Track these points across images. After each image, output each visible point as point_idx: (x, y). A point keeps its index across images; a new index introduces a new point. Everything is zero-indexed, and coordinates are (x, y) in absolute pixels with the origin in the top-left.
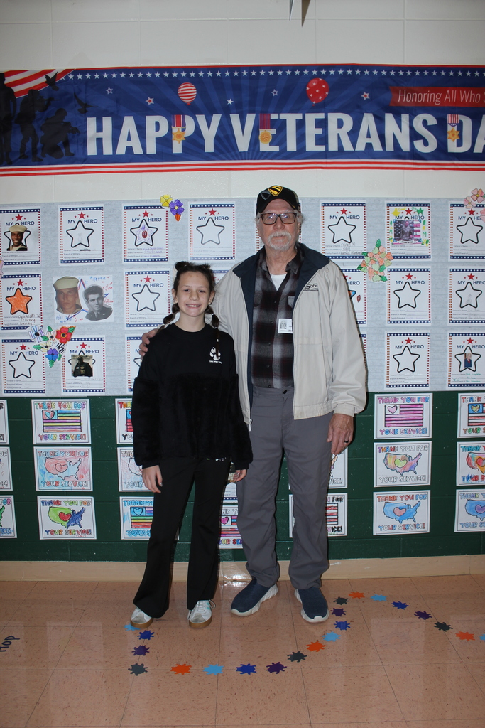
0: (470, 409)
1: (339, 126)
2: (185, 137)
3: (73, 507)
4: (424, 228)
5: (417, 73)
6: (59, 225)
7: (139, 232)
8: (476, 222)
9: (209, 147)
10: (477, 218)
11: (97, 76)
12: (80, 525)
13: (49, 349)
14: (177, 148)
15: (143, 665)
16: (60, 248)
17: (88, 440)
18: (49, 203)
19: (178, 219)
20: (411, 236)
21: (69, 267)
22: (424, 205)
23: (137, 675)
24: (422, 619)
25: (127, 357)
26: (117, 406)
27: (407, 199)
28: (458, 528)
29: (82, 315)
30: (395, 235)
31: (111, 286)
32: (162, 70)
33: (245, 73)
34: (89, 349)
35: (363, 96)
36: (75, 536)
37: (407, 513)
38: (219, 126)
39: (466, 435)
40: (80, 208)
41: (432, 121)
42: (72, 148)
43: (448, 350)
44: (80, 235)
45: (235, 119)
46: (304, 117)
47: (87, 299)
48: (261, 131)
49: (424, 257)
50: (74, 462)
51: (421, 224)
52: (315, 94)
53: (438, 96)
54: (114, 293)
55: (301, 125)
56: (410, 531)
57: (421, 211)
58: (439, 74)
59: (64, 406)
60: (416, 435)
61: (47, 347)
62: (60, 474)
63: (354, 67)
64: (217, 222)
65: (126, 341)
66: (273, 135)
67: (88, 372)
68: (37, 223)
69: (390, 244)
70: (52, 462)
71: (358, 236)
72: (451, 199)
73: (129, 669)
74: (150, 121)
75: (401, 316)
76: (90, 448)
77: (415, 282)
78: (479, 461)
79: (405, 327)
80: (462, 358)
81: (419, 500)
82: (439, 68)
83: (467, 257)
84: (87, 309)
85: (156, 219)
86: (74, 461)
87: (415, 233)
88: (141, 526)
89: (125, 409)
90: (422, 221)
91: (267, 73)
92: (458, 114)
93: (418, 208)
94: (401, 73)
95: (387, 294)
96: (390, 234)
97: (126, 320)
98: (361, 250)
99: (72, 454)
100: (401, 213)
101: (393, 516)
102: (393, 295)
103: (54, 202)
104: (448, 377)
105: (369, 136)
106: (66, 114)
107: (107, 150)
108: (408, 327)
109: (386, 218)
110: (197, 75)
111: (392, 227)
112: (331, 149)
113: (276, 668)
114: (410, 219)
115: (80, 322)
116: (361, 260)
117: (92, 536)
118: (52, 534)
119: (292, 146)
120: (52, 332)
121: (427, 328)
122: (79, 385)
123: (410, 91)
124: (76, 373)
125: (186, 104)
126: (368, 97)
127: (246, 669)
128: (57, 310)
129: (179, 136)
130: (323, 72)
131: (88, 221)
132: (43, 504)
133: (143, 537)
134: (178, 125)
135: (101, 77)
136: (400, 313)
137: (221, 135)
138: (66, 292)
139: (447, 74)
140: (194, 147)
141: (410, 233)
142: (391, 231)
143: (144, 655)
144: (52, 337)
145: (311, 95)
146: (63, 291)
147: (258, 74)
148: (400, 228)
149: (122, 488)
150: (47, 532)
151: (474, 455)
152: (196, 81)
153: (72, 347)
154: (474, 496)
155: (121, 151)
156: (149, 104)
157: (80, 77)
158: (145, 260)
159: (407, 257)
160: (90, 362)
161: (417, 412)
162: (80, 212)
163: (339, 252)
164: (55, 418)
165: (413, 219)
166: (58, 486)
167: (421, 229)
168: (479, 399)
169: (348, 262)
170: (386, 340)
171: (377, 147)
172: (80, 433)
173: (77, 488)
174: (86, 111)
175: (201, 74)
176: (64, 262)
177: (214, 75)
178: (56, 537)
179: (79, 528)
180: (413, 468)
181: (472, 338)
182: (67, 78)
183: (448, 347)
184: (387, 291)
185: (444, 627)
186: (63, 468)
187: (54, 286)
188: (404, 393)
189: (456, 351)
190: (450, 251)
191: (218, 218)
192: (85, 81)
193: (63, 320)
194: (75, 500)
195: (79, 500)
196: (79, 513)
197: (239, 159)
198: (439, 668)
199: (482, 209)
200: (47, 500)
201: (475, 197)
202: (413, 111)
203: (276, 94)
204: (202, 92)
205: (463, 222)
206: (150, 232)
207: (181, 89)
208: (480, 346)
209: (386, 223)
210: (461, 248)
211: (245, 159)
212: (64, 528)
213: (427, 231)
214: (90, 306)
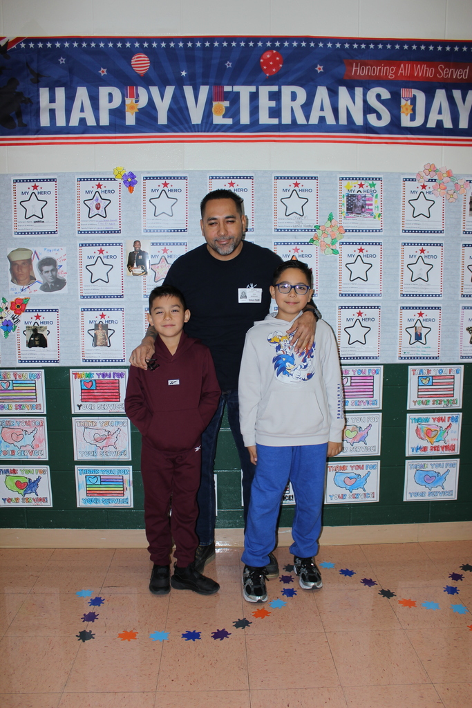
0: (420, 381)
1: (292, 98)
2: (138, 109)
3: (29, 476)
4: (376, 202)
5: (372, 46)
6: (13, 197)
7: (92, 204)
8: (428, 196)
9: (163, 119)
10: (429, 193)
11: (49, 45)
12: (36, 493)
13: (3, 320)
14: (130, 120)
15: (91, 631)
16: (13, 220)
17: (44, 410)
18: (3, 175)
19: (131, 191)
20: (363, 210)
21: (23, 238)
22: (376, 178)
23: (84, 642)
24: (367, 586)
25: (81, 328)
26: (72, 377)
27: (360, 173)
28: (407, 498)
29: (36, 286)
30: (347, 208)
31: (65, 257)
32: (115, 40)
33: (198, 44)
34: (44, 320)
35: (317, 69)
36: (32, 504)
37: (356, 482)
38: (172, 98)
39: (415, 407)
40: (33, 180)
41: (386, 95)
42: (26, 119)
43: (399, 323)
44: (33, 206)
45: (188, 91)
46: (257, 89)
47: (41, 270)
48: (215, 104)
49: (376, 231)
50: (29, 432)
51: (374, 198)
52: (270, 67)
53: (392, 69)
54: (68, 264)
55: (254, 97)
56: (361, 500)
58: (393, 47)
59: (20, 376)
60: (366, 406)
61: (2, 318)
62: (16, 444)
63: (308, 39)
64: (170, 194)
65: (80, 313)
66: (226, 108)
67: (43, 343)
69: (343, 217)
70: (7, 432)
71: (310, 209)
72: (403, 174)
73: (77, 636)
74: (104, 92)
75: (353, 289)
76: (45, 418)
77: (367, 256)
78: (428, 432)
79: (356, 300)
80: (412, 331)
81: (368, 470)
82: (393, 42)
83: (418, 231)
84: (41, 280)
85: (109, 191)
86: (30, 430)
87: (367, 207)
88: (96, 495)
89: (80, 380)
90: (375, 195)
91: (221, 45)
92: (411, 88)
93: (371, 182)
95: (339, 267)
96: (343, 207)
97: (79, 291)
98: (313, 223)
99: (28, 423)
100: (353, 186)
101: (343, 485)
102: (344, 269)
103: (7, 173)
104: (398, 350)
105: (322, 109)
106: (18, 84)
107: (61, 121)
108: (359, 300)
109: (339, 192)
110: (150, 46)
111: (344, 201)
112: (284, 122)
113: (220, 635)
114: (363, 193)
115: (34, 294)
116: (314, 233)
117: (48, 504)
118: (9, 502)
119: (245, 119)
120: (7, 304)
121: (378, 301)
122: (34, 356)
123: (364, 64)
124: (30, 344)
125: (139, 75)
126: (322, 70)
127: (192, 636)
128: (12, 281)
129: (132, 108)
130: (277, 44)
131: (41, 193)
133: (99, 505)
134: (132, 96)
135: (54, 46)
136: (352, 286)
137: (175, 107)
138: (20, 263)
139: (401, 48)
140: (147, 118)
141: (363, 207)
142: (343, 204)
143: (93, 621)
144: (7, 308)
146: (18, 263)
147: (212, 45)
148: (352, 202)
149: (78, 457)
150: (4, 500)
151: (424, 427)
152: (149, 52)
153: (24, 317)
154: (423, 466)
155: (74, 122)
156: (102, 74)
157: (32, 45)
158: (98, 231)
159: (359, 230)
160: (45, 333)
161: (368, 384)
162: (33, 184)
163: (292, 225)
164: (11, 388)
165: (365, 193)
166: (14, 455)
167: (373, 202)
168: (429, 371)
169: (300, 235)
170: (337, 313)
171: (330, 120)
172: (35, 403)
173: (33, 457)
174: (38, 81)
175: (155, 45)
176: (18, 233)
177: (168, 46)
178: (13, 505)
179: (35, 496)
180: (363, 439)
181: (423, 311)
182: (19, 46)
183: (399, 321)
184: (338, 264)
185: (387, 594)
186: (19, 437)
187: (9, 257)
188: (354, 365)
189: (406, 324)
190: (402, 225)
191: (171, 191)
192: (37, 50)
193: (17, 292)
194: (31, 469)
195: (35, 469)
196: (35, 481)
197: (192, 132)
198: (379, 634)
199: (434, 183)
200: (4, 469)
201: (427, 172)
202: (367, 85)
203: (230, 66)
204: (155, 63)
205: (415, 196)
206: (103, 204)
207: (134, 60)
208: (430, 320)
209: (339, 197)
210: (412, 222)
211: (198, 132)
212: (21, 497)
213: (380, 205)
214: (44, 278)
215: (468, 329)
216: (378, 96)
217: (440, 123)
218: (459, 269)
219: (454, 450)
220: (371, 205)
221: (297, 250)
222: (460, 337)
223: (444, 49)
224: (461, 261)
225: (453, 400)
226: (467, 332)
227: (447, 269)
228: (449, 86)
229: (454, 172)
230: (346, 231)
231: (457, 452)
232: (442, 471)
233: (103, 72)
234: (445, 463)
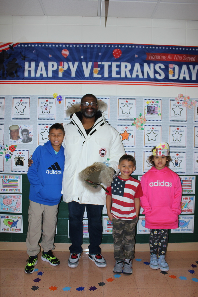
1: (125, 68)
2: (64, 71)
3: (14, 219)
4: (159, 109)
5: (157, 48)
6: (12, 104)
7: (44, 108)
8: (180, 107)
9: (73, 75)
10: (180, 105)
11: (29, 46)
12: (16, 226)
13: (6, 154)
14: (60, 75)
15: (37, 286)
16: (12, 113)
17: (21, 192)
18: (9, 95)
19: (60, 103)
20: (154, 112)
21: (15, 121)
22: (159, 99)
23: (34, 291)
27: (152, 97)
28: (172, 232)
29: (20, 140)
30: (148, 112)
31: (32, 129)
32: (55, 44)
33: (88, 46)
34: (23, 154)
35: (135, 56)
36: (14, 231)
38: (78, 67)
41: (163, 66)
42: (19, 74)
44: (20, 108)
45: (84, 64)
46: (111, 64)
47: (22, 134)
48: (94, 69)
49: (159, 120)
51: (158, 107)
52: (116, 55)
53: (165, 57)
54: (33, 132)
55: (110, 67)
57: (158, 102)
58: (165, 48)
59: (12, 177)
61: (5, 153)
62: (9, 205)
63: (132, 45)
66: (99, 71)
67: (22, 164)
68: (3, 103)
69: (145, 115)
70: (6, 200)
71: (132, 112)
72: (170, 98)
73: (31, 288)
74: (50, 64)
75: (149, 144)
76: (21, 195)
77: (155, 131)
80: (174, 162)
82: (165, 46)
83: (176, 121)
84: (22, 138)
85: (51, 103)
86: (15, 200)
87: (155, 111)
90: (158, 106)
91: (97, 46)
92: (173, 64)
93: (157, 101)
94: (151, 48)
95: (144, 135)
96: (145, 111)
97: (38, 143)
98: (133, 117)
99: (14, 197)
100: (150, 103)
102: (146, 136)
103: (10, 95)
105: (137, 72)
106: (17, 60)
107: (33, 75)
109: (144, 104)
110: (69, 46)
111: (146, 108)
112: (122, 77)
113: (93, 289)
115: (19, 143)
116: (133, 121)
117: (21, 231)
118: (5, 230)
119: (106, 75)
120: (8, 147)
122: (18, 169)
123: (154, 55)
124: (17, 164)
125: (64, 58)
126: (137, 57)
127: (81, 289)
128: (10, 138)
129: (61, 70)
130: (120, 46)
131: (24, 103)
132: (1, 217)
134: (61, 65)
135: (31, 46)
137: (78, 70)
138: (14, 131)
139: (169, 49)
140: (67, 74)
141: (154, 111)
143: (38, 282)
144: (8, 149)
145: (115, 55)
147: (94, 46)
148: (149, 109)
150: (3, 229)
152: (69, 49)
153: (15, 153)
155: (38, 75)
156: (50, 57)
157: (23, 46)
158: (46, 119)
159: (152, 120)
162: (20, 99)
163: (125, 118)
164: (8, 182)
165: (155, 105)
166: (8, 210)
167: (158, 109)
169: (128, 122)
170: (143, 154)
171: (141, 76)
172: (18, 189)
173: (15, 211)
174: (25, 59)
175: (71, 46)
176: (14, 119)
177: (76, 46)
178: (6, 231)
179: (16, 228)
181: (178, 153)
182: (18, 46)
184: (144, 134)
185: (164, 273)
186: (10, 203)
187: (9, 128)
190: (169, 118)
192: (25, 47)
193: (12, 142)
194: (15, 216)
195: (16, 216)
196: (16, 222)
197: (85, 80)
198: (161, 290)
199: (182, 102)
200: (3, 216)
201: (180, 97)
202: (155, 63)
203: (101, 54)
204: (71, 53)
205: (175, 107)
206: (48, 108)
207: (63, 52)
208: (181, 157)
209: (144, 107)
210: (174, 117)
211: (88, 80)
212: (10, 228)
213: (160, 110)
214: (23, 137)
215: (197, 161)
216: (160, 67)
217: (184, 78)
218: (193, 136)
219: (192, 211)
220: (157, 110)
221: (127, 128)
222: (194, 164)
223: (185, 49)
224: (194, 133)
225: (191, 191)
226: (197, 162)
227: (188, 136)
228: (188, 64)
229: (191, 97)
230: (147, 120)
231: (193, 212)
232: (187, 220)
233: (50, 56)
234: (188, 217)
